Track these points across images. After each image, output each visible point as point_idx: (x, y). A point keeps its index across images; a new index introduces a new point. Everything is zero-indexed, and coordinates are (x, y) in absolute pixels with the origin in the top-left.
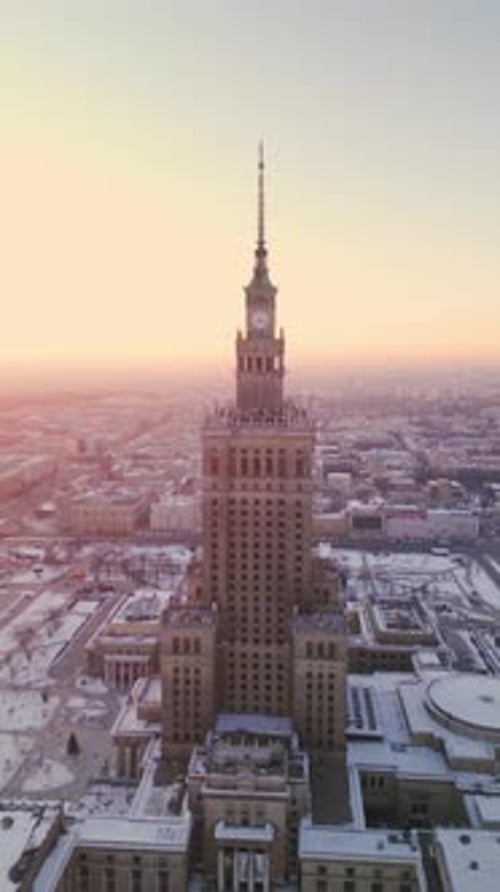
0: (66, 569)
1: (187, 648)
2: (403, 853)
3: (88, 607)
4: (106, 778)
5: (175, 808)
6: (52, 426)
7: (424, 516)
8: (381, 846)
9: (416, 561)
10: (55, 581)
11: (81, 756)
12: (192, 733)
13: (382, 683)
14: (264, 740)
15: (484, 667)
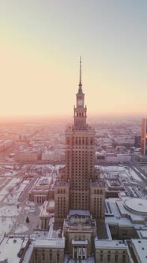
0: (19, 171)
1: (62, 192)
2: (123, 246)
3: (27, 182)
4: (37, 229)
5: (60, 236)
6: (11, 132)
7: (116, 156)
8: (117, 245)
9: (115, 168)
10: (16, 175)
11: (30, 223)
12: (63, 215)
13: (111, 201)
14: (84, 217)
15: (136, 196)
